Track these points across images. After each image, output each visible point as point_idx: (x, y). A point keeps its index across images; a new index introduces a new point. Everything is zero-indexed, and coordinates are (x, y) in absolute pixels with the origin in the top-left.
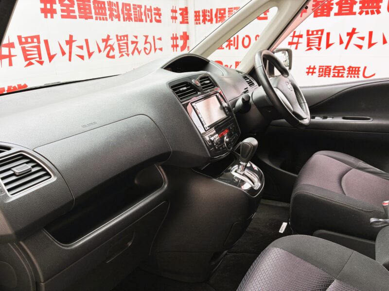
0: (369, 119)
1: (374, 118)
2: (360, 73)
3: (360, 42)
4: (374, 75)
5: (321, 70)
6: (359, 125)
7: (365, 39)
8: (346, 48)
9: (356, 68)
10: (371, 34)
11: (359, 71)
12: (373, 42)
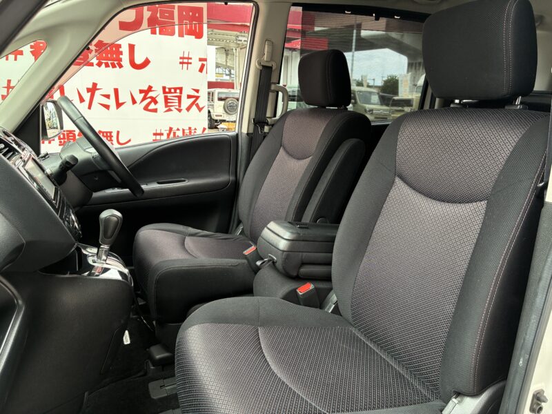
0: (184, 181)
1: (190, 178)
2: (113, 138)
3: (105, 101)
4: (130, 141)
5: (62, 136)
6: (178, 189)
7: (111, 97)
8: (90, 107)
9: (107, 133)
10: (116, 91)
11: (111, 136)
12: (121, 101)
